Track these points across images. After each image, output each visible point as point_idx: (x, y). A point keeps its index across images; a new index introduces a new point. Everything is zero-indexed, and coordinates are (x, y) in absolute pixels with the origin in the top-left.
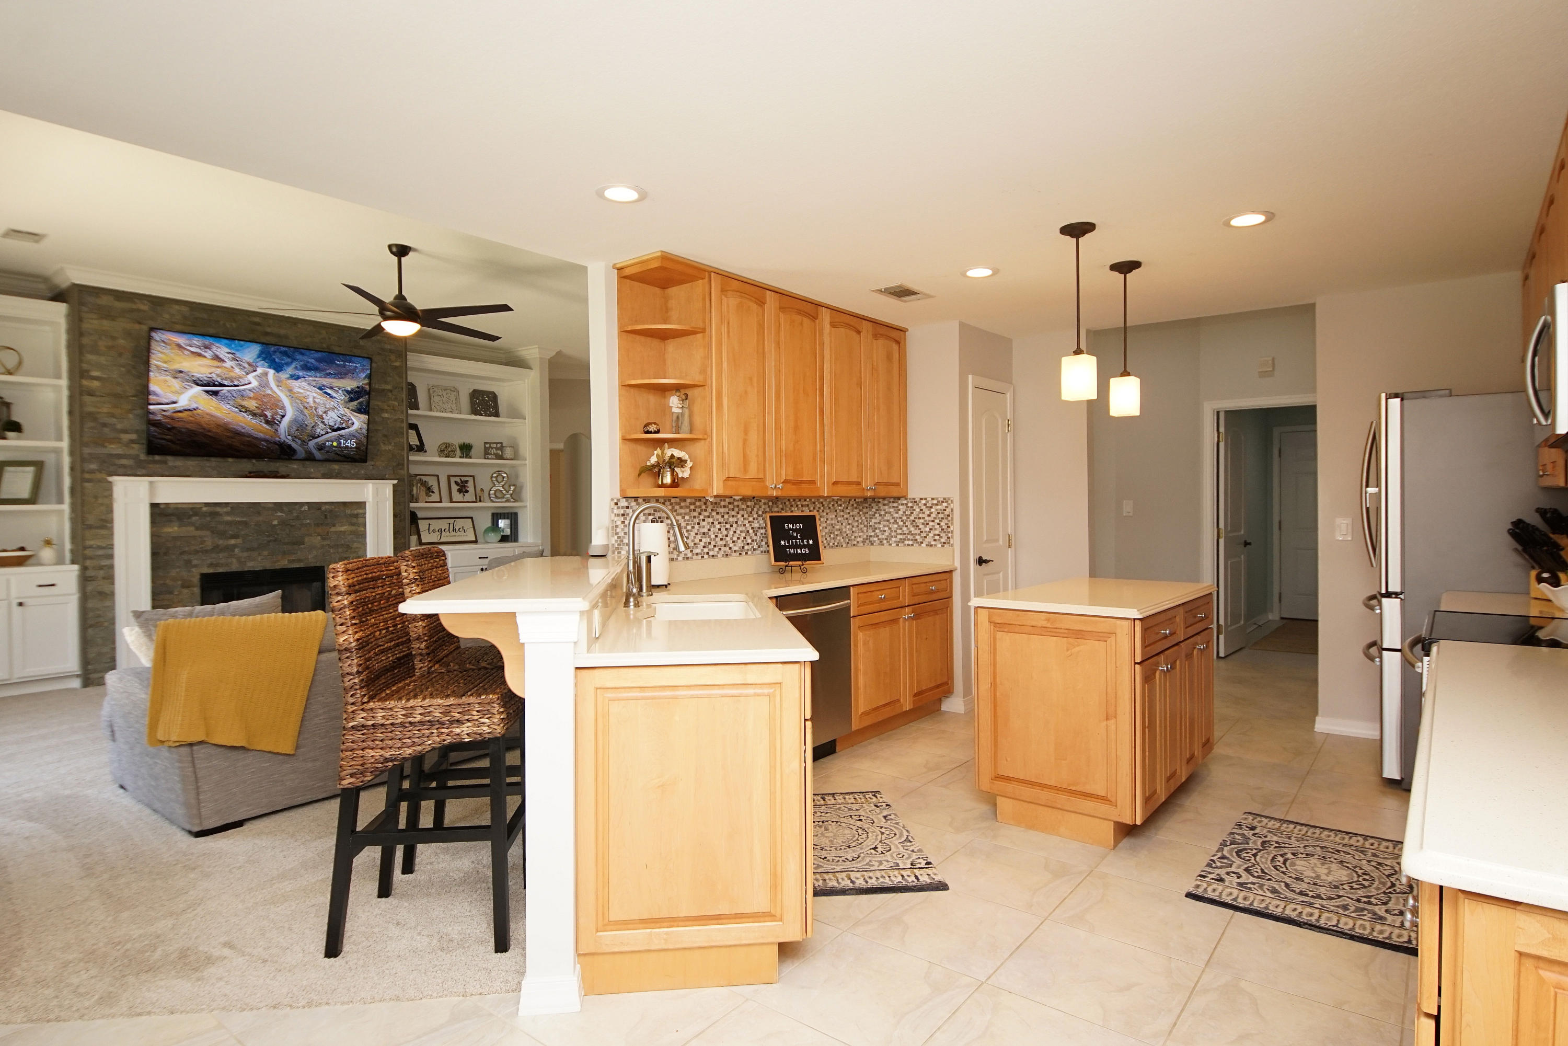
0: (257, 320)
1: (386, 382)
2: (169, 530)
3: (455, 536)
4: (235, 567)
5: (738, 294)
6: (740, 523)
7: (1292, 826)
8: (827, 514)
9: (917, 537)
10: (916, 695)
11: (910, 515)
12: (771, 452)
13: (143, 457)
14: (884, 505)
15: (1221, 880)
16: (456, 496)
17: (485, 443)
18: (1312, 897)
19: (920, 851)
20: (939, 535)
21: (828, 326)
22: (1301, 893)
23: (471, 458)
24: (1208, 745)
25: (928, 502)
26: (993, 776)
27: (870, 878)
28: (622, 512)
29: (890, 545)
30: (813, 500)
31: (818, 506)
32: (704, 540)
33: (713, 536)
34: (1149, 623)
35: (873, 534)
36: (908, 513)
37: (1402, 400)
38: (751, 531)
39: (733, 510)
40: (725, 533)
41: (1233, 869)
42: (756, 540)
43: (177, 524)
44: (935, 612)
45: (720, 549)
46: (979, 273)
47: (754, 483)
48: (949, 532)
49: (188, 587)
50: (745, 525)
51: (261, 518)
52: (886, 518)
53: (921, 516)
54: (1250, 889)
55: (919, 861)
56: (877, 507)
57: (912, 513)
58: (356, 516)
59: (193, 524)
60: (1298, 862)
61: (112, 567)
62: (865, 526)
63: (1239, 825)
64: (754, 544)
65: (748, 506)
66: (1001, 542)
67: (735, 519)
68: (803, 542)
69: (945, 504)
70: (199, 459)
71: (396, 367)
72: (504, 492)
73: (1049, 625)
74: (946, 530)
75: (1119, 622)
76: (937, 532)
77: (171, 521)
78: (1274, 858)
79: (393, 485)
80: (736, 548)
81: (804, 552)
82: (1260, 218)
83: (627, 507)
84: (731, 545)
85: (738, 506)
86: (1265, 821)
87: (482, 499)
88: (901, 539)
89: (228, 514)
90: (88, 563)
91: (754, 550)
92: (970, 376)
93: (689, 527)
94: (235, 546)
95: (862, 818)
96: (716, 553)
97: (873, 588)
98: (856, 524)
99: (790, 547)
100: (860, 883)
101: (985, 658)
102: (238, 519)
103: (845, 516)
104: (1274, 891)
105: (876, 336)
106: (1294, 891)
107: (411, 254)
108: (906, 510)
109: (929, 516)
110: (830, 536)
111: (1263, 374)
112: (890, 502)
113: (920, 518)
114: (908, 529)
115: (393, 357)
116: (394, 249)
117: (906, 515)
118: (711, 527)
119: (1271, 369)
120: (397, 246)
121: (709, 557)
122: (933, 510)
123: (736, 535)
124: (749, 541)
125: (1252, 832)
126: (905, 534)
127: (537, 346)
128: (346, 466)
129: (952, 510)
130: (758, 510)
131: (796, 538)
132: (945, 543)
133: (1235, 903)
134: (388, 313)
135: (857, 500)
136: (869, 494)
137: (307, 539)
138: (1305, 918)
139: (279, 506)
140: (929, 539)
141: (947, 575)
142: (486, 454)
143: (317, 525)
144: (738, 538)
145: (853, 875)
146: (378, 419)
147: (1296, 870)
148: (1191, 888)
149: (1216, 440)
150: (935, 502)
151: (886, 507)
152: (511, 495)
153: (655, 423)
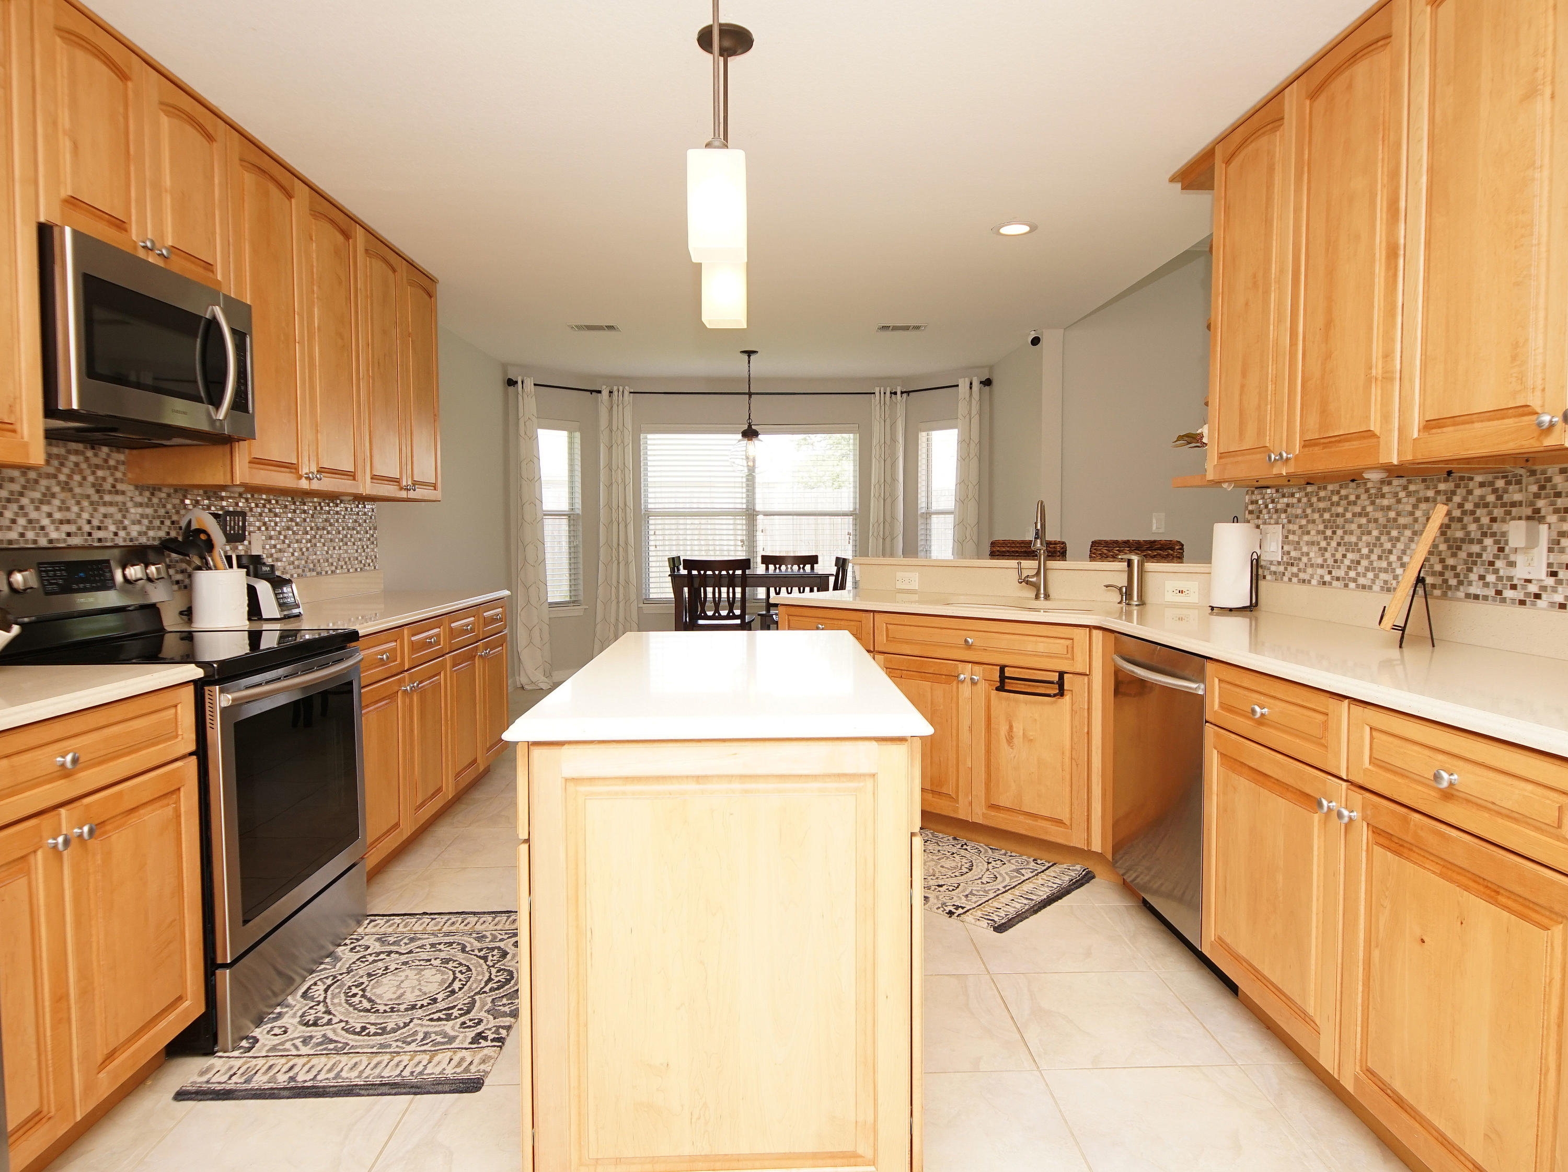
32: (1350, 556)
33: (1365, 551)
40: (1388, 546)
42: (1454, 568)
65: (1438, 492)
130: (1465, 499)
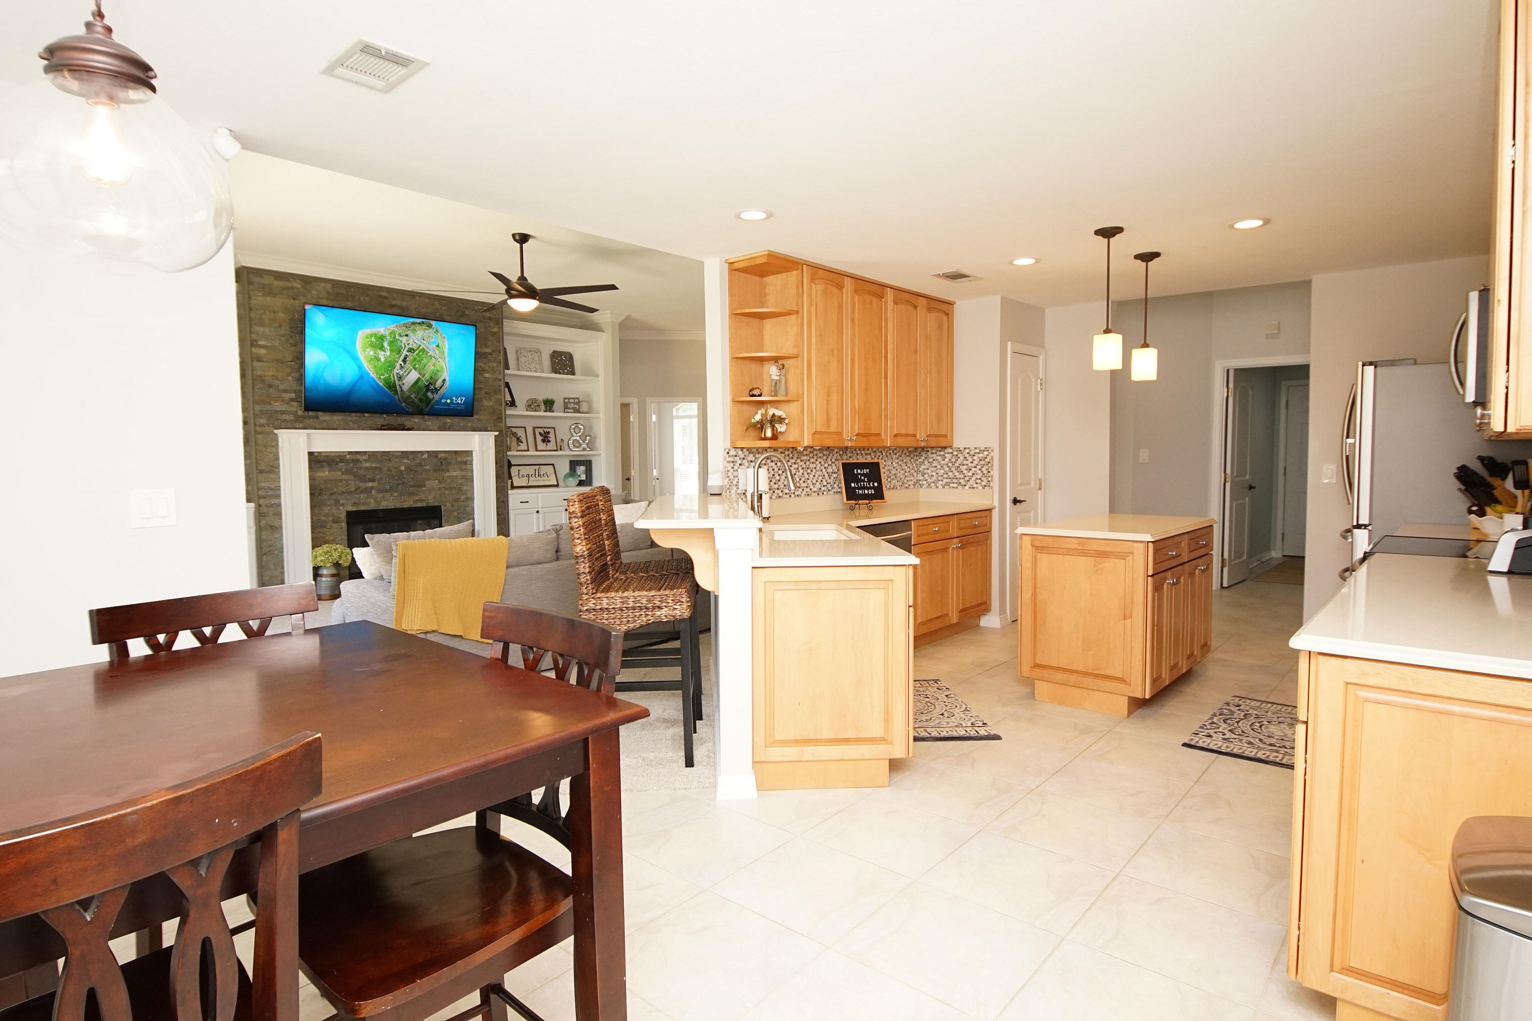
0: (384, 294)
1: (486, 346)
2: (322, 474)
3: (540, 480)
4: (372, 506)
5: (824, 281)
6: (818, 468)
7: (1270, 705)
8: (885, 461)
9: (961, 481)
10: (962, 611)
11: (955, 462)
12: (847, 410)
13: (300, 413)
14: (932, 453)
15: (1210, 736)
16: (541, 446)
17: (565, 398)
18: (1279, 747)
19: (976, 716)
20: (980, 479)
21: (892, 303)
22: (1271, 745)
23: (553, 412)
24: (1205, 647)
25: (971, 451)
26: (1033, 665)
27: (942, 731)
28: (732, 459)
29: (937, 487)
30: (874, 450)
31: (878, 454)
34: (1159, 545)
35: (922, 478)
36: (953, 460)
37: (1375, 367)
38: (826, 475)
39: (813, 458)
40: (807, 476)
41: (1220, 730)
42: (831, 483)
43: (327, 469)
44: (978, 543)
45: (803, 490)
46: (1024, 262)
47: (834, 436)
48: (989, 477)
49: (337, 522)
50: (822, 470)
51: (390, 465)
52: (934, 465)
53: (965, 462)
54: (1232, 742)
55: (977, 722)
56: (926, 456)
57: (957, 460)
58: (465, 463)
59: (340, 470)
60: (1271, 727)
61: (279, 505)
62: (915, 472)
63: (1228, 704)
64: (829, 485)
65: (824, 455)
66: (1032, 485)
67: (814, 465)
68: (869, 484)
69: (986, 453)
70: (343, 414)
71: (495, 333)
72: (581, 442)
73: (1080, 548)
74: (987, 475)
75: (1135, 545)
76: (979, 477)
77: (323, 467)
78: (1252, 724)
79: (495, 436)
80: (815, 489)
81: (870, 493)
82: (1259, 223)
83: (736, 456)
84: (812, 487)
85: (817, 455)
86: (1249, 701)
87: (562, 448)
88: (947, 483)
89: (366, 460)
90: (262, 501)
91: (829, 491)
92: (1009, 343)
93: (780, 472)
94: (372, 488)
95: (928, 696)
96: (800, 493)
97: (929, 522)
98: (909, 469)
99: (859, 488)
100: (935, 734)
101: (1027, 574)
102: (374, 465)
103: (900, 463)
104: (1250, 743)
105: (929, 310)
106: (1265, 743)
107: (530, 240)
108: (952, 458)
109: (972, 462)
110: (887, 480)
111: (1269, 336)
112: (937, 451)
113: (964, 465)
114: (953, 474)
115: (492, 324)
116: (517, 238)
117: (952, 462)
118: (796, 472)
119: (1276, 332)
120: (521, 235)
121: (795, 496)
122: (975, 458)
123: (815, 479)
124: (825, 483)
125: (1238, 708)
126: (950, 478)
127: (609, 312)
128: (457, 420)
129: (992, 458)
130: (832, 457)
131: (864, 481)
132: (985, 486)
133: (1219, 750)
134: (513, 292)
135: (909, 450)
136: (922, 444)
137: (427, 482)
138: (1271, 758)
139: (405, 454)
140: (972, 482)
141: (988, 512)
142: (566, 408)
143: (435, 470)
144: (817, 481)
145: (928, 730)
146: (481, 379)
147: (1269, 731)
148: (1187, 741)
149: (1226, 394)
150: (977, 451)
151: (934, 455)
152: (587, 444)
153: (758, 388)
